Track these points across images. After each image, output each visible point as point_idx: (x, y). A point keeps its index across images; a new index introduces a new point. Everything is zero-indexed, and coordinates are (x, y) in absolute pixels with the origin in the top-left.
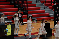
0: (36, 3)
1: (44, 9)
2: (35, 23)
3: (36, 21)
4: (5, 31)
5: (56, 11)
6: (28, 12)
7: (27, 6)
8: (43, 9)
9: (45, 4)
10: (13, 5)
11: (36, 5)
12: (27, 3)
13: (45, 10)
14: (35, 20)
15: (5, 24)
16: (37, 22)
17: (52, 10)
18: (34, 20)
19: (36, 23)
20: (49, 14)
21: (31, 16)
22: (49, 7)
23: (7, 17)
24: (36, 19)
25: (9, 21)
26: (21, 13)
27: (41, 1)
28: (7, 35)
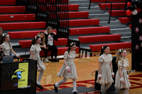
0: (89, 8)
1: (109, 23)
2: (86, 56)
3: (88, 53)
4: (13, 76)
5: (137, 30)
6: (69, 30)
7: (68, 17)
8: (105, 24)
9: (110, 13)
10: (34, 15)
11: (88, 13)
12: (68, 8)
13: (109, 25)
14: (86, 50)
15: (15, 60)
16: (91, 55)
17: (128, 25)
18: (83, 50)
19: (88, 57)
20: (120, 36)
21: (77, 40)
22: (120, 20)
23: (18, 44)
24: (89, 48)
25: (23, 54)
26: (52, 34)
27: (100, 5)
28: (19, 87)
